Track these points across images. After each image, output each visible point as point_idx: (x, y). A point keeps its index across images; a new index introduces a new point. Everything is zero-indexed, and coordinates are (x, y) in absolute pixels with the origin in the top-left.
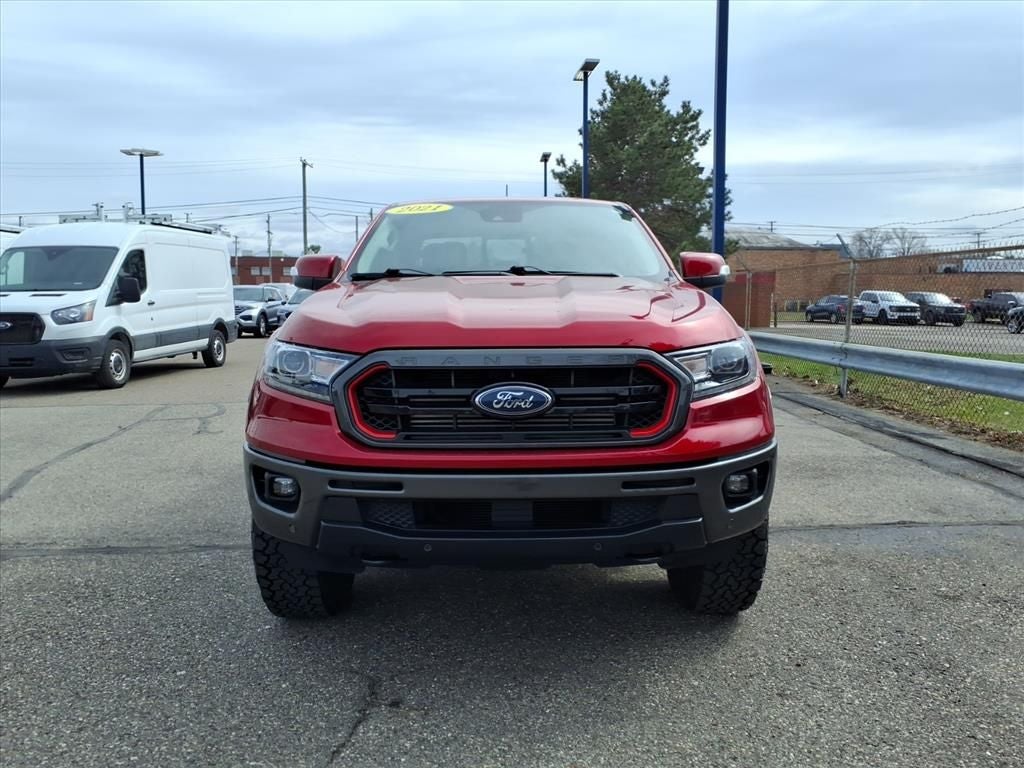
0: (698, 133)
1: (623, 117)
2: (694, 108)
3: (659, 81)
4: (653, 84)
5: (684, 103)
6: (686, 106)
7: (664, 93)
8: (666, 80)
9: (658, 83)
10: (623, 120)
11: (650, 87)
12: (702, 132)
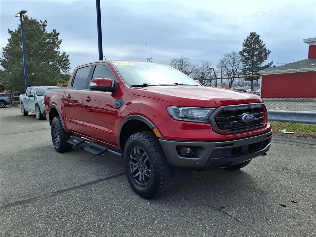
0: (58, 40)
1: (32, 32)
2: (57, 32)
3: (43, 21)
4: (41, 22)
5: (54, 30)
6: (54, 31)
7: (45, 26)
8: (46, 21)
9: (43, 22)
10: (32, 33)
11: (40, 23)
12: (59, 40)
